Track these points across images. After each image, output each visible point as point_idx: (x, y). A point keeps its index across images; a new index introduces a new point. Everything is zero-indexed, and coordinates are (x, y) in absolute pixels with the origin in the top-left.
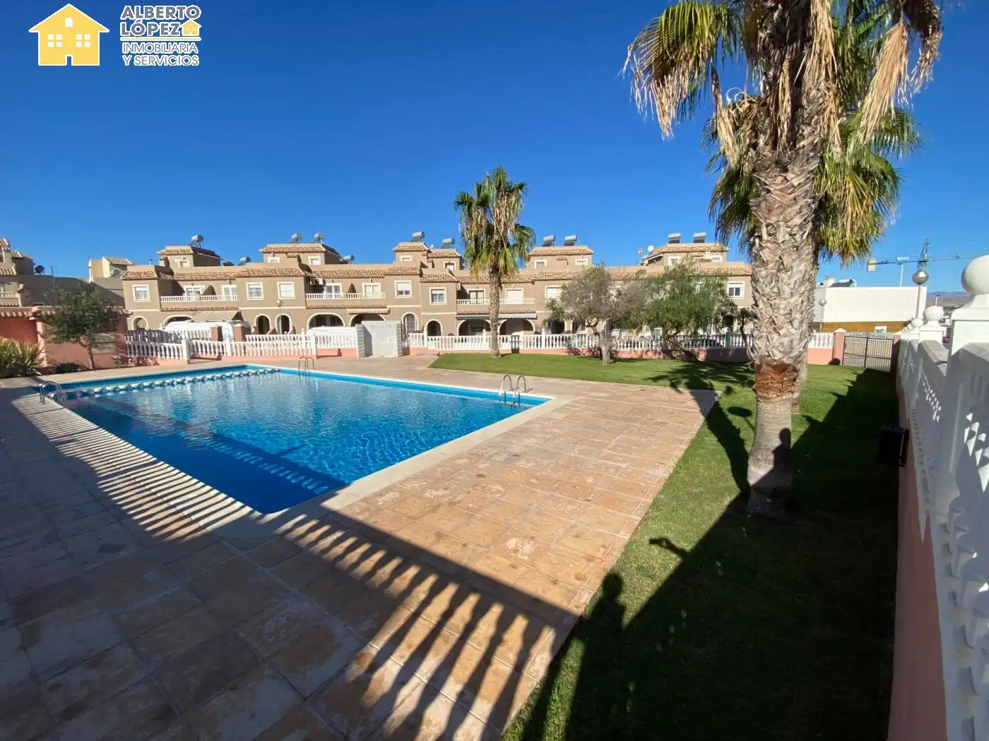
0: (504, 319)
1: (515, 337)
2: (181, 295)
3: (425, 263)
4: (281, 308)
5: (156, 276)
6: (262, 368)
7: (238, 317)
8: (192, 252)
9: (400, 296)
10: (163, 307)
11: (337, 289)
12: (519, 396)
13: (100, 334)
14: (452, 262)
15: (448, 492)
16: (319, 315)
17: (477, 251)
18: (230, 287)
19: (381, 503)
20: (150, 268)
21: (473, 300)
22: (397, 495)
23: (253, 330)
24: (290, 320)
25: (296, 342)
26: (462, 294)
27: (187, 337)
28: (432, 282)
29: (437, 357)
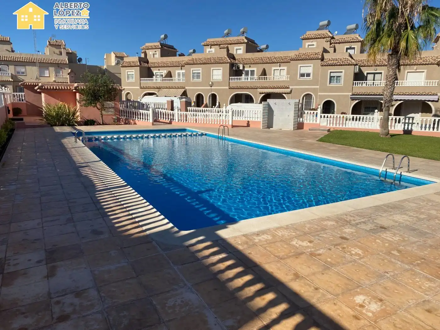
0: (400, 100)
1: (409, 118)
2: (152, 77)
3: (328, 49)
4: (212, 88)
5: (139, 64)
6: (195, 132)
7: (185, 94)
8: (160, 47)
9: (302, 78)
10: (141, 86)
11: (253, 72)
12: (401, 175)
13: (107, 102)
14: (352, 47)
15: (311, 245)
16: (237, 94)
17: (378, 35)
18: (181, 72)
19: (257, 241)
20: (135, 59)
21: (369, 82)
22: (270, 237)
23: (193, 104)
24: (217, 97)
25: (219, 114)
26: (359, 76)
27: (153, 107)
28: (332, 65)
29: (326, 133)
